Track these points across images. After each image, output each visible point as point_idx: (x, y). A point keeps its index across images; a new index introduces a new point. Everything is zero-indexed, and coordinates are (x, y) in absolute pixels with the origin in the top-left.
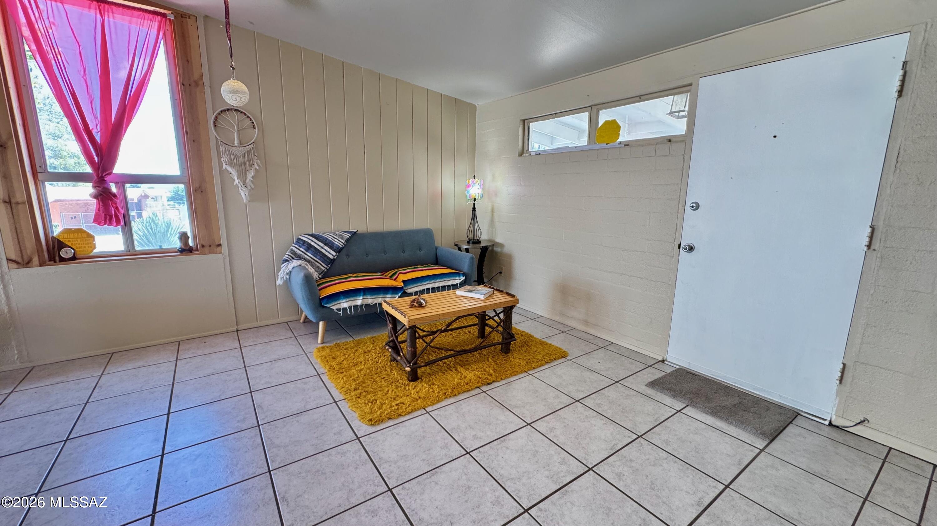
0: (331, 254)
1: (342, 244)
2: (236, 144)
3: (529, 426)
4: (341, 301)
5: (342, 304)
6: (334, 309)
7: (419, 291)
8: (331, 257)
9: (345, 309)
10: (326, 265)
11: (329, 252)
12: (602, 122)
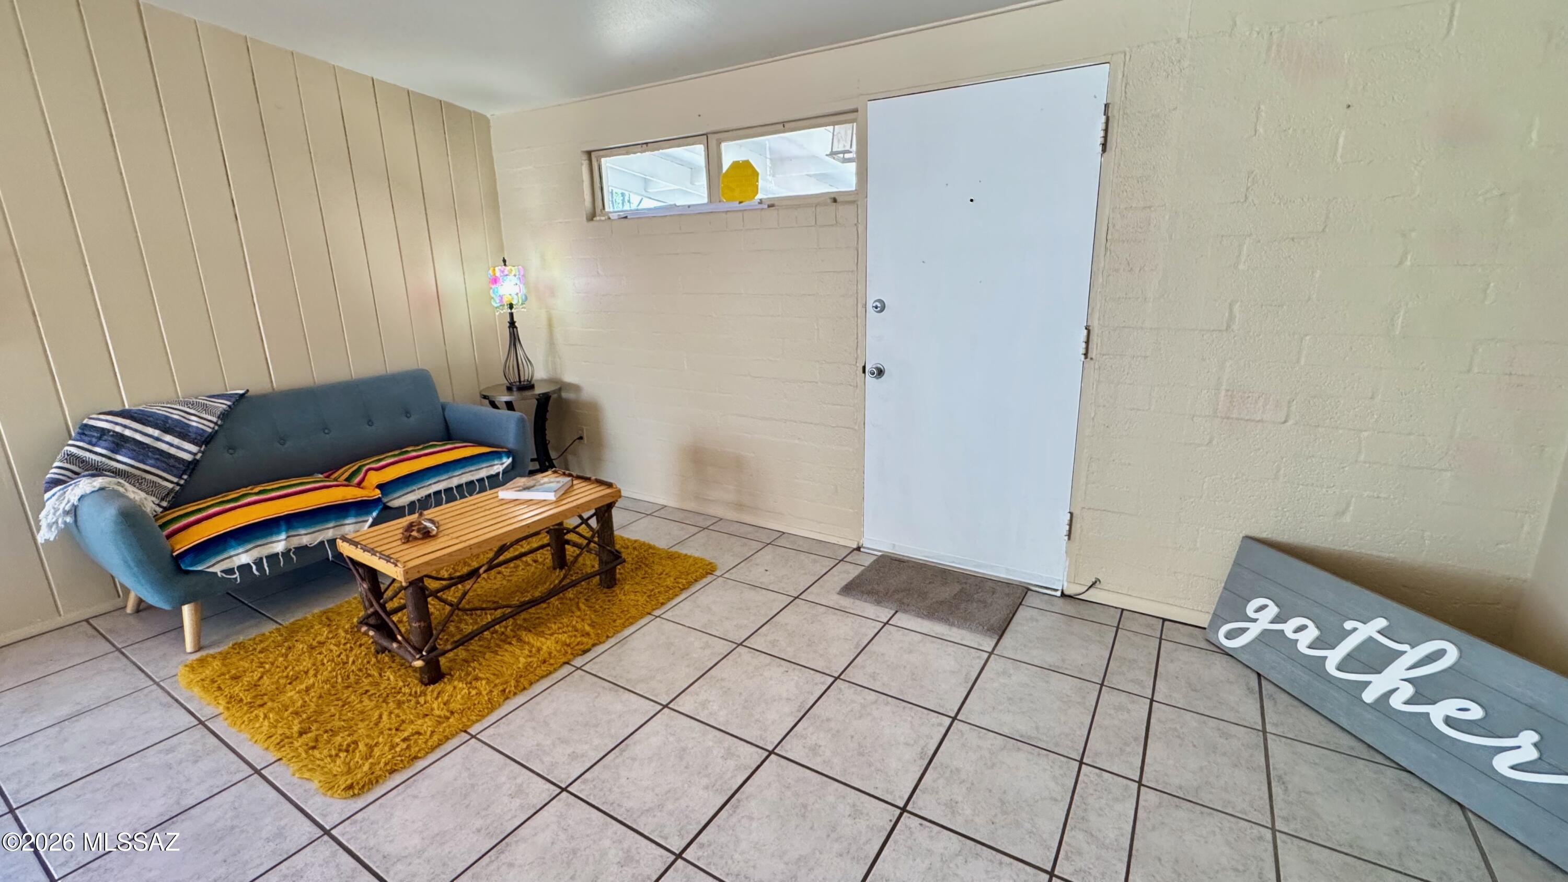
0: (186, 450)
1: (212, 425)
3: (666, 710)
4: (233, 553)
5: (234, 558)
6: (216, 573)
7: (419, 500)
8: (188, 457)
9: (244, 568)
10: (175, 476)
11: (178, 448)
12: (726, 167)
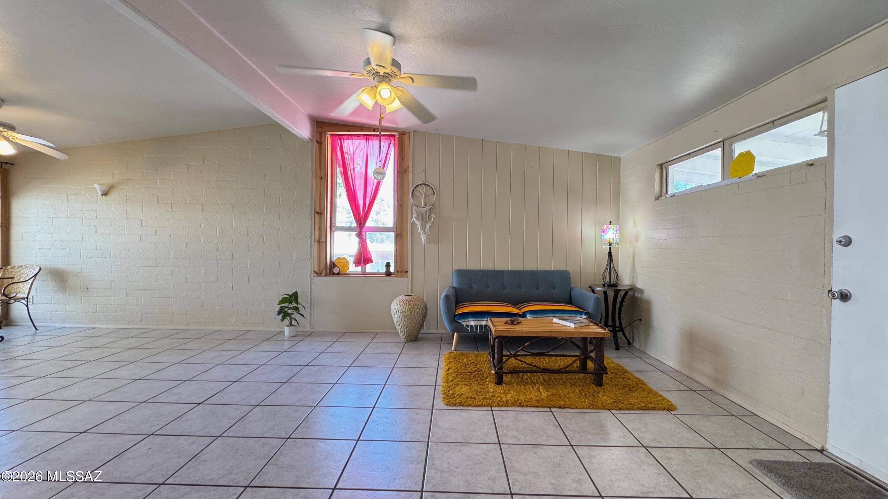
2: (422, 206)
3: (570, 447)
4: (470, 320)
5: (470, 322)
6: (464, 325)
9: (472, 326)
12: (736, 155)
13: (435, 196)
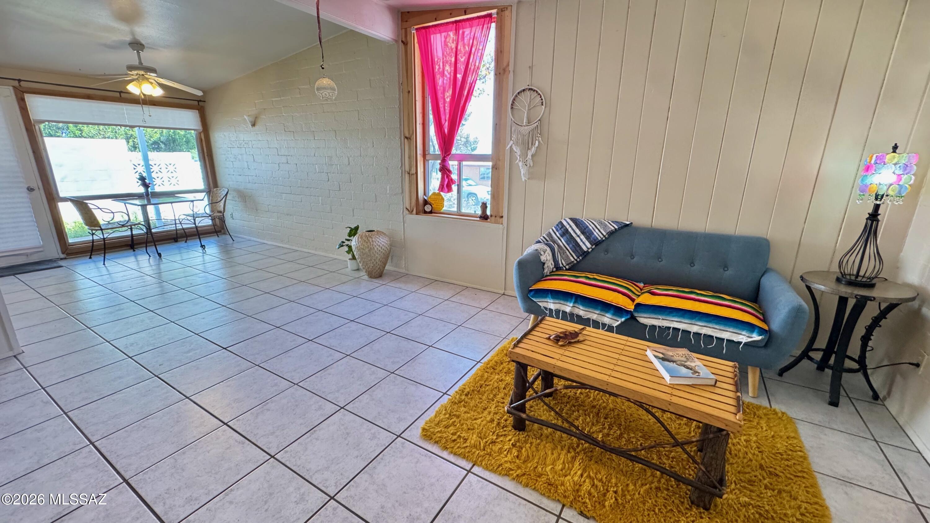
0: (586, 245)
1: (602, 236)
2: (524, 124)
5: (549, 303)
6: (540, 306)
8: (585, 249)
10: (576, 256)
11: (584, 243)
13: (543, 107)
